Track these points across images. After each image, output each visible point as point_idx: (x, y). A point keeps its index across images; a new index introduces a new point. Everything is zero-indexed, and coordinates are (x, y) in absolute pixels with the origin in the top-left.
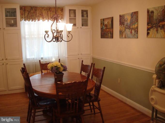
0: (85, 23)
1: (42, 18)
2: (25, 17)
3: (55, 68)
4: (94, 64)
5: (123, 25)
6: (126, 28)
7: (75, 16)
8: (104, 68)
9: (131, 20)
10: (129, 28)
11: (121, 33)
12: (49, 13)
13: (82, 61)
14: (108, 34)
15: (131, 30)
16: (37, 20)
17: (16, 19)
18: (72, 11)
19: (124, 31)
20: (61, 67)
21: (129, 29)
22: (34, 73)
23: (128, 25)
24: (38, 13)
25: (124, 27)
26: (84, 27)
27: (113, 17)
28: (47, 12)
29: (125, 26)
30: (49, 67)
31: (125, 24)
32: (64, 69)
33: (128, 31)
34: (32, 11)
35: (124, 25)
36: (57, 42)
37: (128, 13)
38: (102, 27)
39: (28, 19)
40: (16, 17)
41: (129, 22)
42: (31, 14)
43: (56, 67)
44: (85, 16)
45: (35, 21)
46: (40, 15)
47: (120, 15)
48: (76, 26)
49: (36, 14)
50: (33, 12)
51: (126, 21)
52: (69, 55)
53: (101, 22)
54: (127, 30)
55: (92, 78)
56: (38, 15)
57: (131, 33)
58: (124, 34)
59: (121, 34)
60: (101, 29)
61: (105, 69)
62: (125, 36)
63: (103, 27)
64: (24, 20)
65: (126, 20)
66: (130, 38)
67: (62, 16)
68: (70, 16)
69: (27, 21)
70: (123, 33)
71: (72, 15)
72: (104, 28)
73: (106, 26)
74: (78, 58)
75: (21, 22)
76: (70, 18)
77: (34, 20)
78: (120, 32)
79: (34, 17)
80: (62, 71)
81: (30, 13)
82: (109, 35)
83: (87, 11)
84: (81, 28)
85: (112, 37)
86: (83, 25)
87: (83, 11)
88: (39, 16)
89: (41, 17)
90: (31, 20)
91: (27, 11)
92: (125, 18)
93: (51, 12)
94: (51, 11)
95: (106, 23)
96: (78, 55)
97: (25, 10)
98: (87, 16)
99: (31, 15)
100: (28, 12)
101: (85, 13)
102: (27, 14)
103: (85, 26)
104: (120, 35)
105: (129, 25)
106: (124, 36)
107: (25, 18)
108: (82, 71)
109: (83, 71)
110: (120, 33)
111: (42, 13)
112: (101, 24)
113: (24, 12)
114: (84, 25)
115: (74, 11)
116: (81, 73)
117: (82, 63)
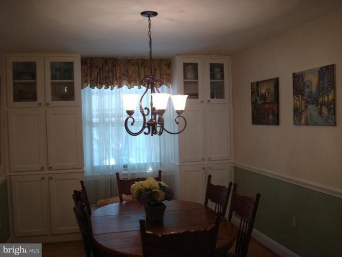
0: (217, 92)
1: (127, 82)
2: (92, 80)
3: (147, 194)
4: (235, 185)
5: (300, 96)
6: (307, 102)
7: (196, 77)
8: (258, 196)
9: (318, 84)
10: (315, 102)
11: (297, 112)
12: (142, 70)
13: (210, 177)
14: (269, 115)
15: (319, 107)
16: (116, 86)
17: (73, 83)
18: (190, 67)
19: (303, 108)
20: (159, 191)
21: (314, 104)
22: (108, 199)
23: (313, 95)
24: (118, 71)
25: (303, 101)
26: (215, 100)
27: (277, 79)
28: (137, 70)
29: (305, 98)
30: (133, 189)
31: (306, 94)
32: (166, 196)
33: (312, 110)
34: (106, 68)
35: (304, 96)
36: (152, 135)
37: (311, 70)
38: (254, 100)
39: (98, 84)
40: (73, 79)
41: (314, 88)
42: (104, 74)
43: (148, 190)
44: (218, 76)
45: (112, 89)
46: (124, 75)
47: (294, 74)
48: (198, 98)
49: (114, 73)
50: (108, 70)
51: (308, 87)
52: (183, 161)
53: (252, 89)
54: (310, 106)
55: (230, 216)
56: (118, 75)
57: (320, 113)
58: (303, 116)
59: (297, 116)
60: (253, 103)
61: (260, 198)
62: (307, 120)
63: (256, 99)
64: (90, 87)
65: (307, 84)
66: (318, 125)
67: (168, 77)
68: (185, 77)
69: (96, 87)
70: (301, 113)
71: (190, 75)
72: (260, 102)
73: (263, 97)
74: (203, 168)
75: (82, 90)
76: (185, 80)
77: (110, 87)
78: (294, 110)
79: (111, 80)
80: (163, 200)
81: (101, 71)
82: (271, 117)
83: (221, 67)
84: (209, 101)
85: (277, 122)
86: (212, 97)
87: (213, 67)
88: (120, 78)
89: (126, 80)
90: (104, 86)
91: (97, 67)
92: (305, 80)
93: (147, 69)
94: (145, 67)
95: (263, 91)
96: (203, 160)
97: (91, 66)
98: (223, 77)
99: (104, 76)
100: (98, 70)
101: (217, 70)
102: (96, 74)
103: (217, 98)
104: (294, 118)
105: (315, 95)
106: (303, 120)
107: (92, 82)
108: (209, 200)
109: (212, 201)
110: (295, 114)
111: (127, 71)
112: (252, 93)
113: (89, 70)
114: (215, 95)
115: (195, 66)
116: (206, 203)
117: (209, 181)
